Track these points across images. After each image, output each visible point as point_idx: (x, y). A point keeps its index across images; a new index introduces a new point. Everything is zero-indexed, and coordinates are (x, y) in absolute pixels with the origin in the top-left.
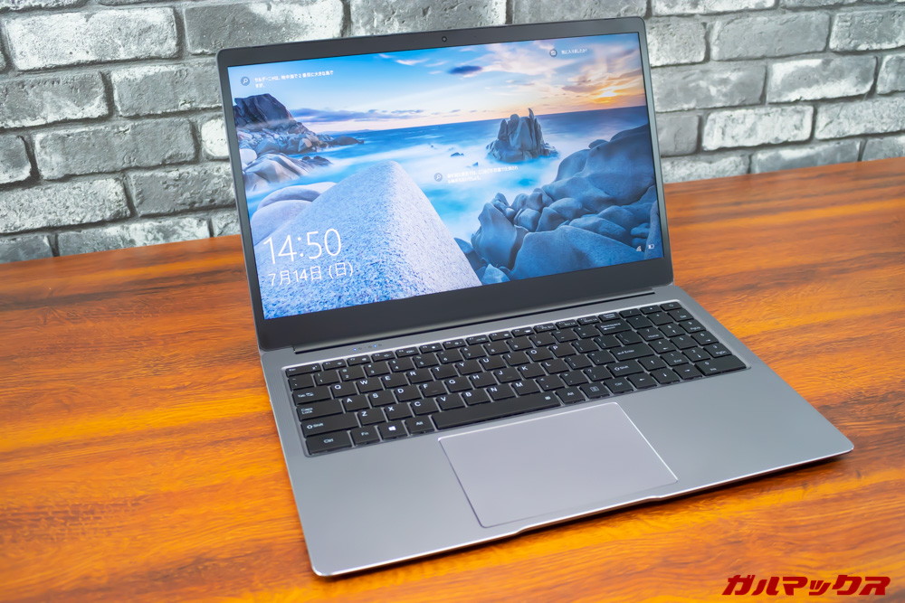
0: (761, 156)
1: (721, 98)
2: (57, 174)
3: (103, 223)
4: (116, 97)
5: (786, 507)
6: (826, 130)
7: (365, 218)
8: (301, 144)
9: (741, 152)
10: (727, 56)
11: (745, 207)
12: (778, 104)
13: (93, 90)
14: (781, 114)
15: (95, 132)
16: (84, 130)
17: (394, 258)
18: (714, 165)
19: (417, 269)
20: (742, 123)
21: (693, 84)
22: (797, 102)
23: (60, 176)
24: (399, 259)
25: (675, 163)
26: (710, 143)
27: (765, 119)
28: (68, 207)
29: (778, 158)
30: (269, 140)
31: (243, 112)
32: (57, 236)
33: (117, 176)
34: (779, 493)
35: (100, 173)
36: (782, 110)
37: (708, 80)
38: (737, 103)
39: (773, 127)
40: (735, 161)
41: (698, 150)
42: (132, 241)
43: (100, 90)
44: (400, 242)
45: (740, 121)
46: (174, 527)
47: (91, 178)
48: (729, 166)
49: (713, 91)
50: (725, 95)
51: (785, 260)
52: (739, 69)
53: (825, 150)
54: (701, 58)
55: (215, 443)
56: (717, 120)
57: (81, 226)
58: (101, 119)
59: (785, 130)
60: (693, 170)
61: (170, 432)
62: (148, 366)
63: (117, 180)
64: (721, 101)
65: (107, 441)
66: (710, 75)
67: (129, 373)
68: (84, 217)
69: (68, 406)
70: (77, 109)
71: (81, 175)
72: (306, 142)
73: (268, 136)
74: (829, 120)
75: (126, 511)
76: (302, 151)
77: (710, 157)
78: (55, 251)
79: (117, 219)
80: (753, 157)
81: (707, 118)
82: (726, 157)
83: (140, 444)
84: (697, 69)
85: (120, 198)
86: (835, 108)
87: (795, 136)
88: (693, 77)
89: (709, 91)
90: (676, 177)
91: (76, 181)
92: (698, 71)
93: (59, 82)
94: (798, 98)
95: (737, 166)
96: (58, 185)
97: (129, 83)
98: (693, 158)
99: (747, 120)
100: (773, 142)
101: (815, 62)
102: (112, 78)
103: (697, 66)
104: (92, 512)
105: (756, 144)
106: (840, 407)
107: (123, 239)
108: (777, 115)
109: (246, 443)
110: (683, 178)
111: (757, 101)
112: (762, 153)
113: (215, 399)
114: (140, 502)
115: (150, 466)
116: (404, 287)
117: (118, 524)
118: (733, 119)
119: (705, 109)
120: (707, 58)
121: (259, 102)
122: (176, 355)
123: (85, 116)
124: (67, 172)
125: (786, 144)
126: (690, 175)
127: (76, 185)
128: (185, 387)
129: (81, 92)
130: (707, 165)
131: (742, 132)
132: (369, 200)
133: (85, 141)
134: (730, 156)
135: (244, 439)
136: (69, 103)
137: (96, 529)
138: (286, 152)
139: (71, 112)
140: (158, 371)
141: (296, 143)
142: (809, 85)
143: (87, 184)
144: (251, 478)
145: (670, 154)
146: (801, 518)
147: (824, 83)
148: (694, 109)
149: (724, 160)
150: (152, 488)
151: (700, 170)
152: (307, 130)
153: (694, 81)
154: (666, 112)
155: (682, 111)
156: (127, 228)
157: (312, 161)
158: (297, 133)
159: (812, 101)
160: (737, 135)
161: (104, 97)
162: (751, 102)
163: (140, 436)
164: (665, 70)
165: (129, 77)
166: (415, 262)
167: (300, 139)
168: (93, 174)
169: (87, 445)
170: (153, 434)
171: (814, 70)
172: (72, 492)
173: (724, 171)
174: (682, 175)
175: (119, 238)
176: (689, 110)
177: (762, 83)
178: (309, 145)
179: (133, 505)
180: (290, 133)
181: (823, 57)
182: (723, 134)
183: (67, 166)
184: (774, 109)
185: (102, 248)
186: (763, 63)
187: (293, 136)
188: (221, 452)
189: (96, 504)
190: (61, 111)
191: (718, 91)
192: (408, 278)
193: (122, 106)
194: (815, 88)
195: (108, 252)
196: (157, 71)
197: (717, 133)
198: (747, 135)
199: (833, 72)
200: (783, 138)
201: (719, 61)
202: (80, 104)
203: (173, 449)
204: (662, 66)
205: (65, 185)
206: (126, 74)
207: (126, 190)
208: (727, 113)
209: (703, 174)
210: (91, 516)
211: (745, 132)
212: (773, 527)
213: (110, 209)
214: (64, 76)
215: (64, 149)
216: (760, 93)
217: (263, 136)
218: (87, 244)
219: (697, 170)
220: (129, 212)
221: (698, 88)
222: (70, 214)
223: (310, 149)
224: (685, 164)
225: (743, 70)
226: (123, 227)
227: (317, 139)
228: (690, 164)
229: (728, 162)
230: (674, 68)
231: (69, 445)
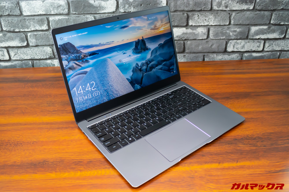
0: (246, 55)
1: (233, 36)
2: (34, 45)
3: (46, 59)
4: (50, 24)
5: (211, 169)
6: (268, 48)
7: (101, 77)
8: (80, 57)
9: (239, 53)
10: (236, 24)
11: (236, 71)
12: (252, 39)
13: (44, 22)
14: (253, 42)
15: (44, 34)
16: (41, 33)
17: (111, 87)
18: (230, 56)
19: (117, 89)
20: (240, 44)
21: (225, 31)
22: (259, 39)
23: (35, 45)
24: (112, 87)
25: (218, 55)
26: (229, 49)
27: (248, 43)
28: (37, 54)
29: (251, 55)
30: (71, 57)
31: (62, 49)
32: (33, 62)
33: (50, 46)
34: (211, 164)
35: (46, 45)
36: (254, 41)
37: (229, 30)
38: (239, 38)
39: (250, 46)
40: (237, 55)
41: (225, 51)
42: (54, 65)
43: (46, 22)
44: (112, 82)
45: (239, 44)
46: (41, 151)
47: (43, 46)
48: (235, 57)
49: (231, 34)
50: (235, 35)
51: (242, 90)
52: (240, 28)
53: (267, 54)
54: (228, 24)
55: (58, 128)
56: (232, 43)
57: (40, 59)
58: (46, 30)
59: (254, 47)
60: (223, 57)
61: (47, 123)
62: (48, 103)
63: (50, 47)
64: (233, 37)
65: (31, 124)
66: (231, 29)
67: (42, 105)
68: (41, 57)
69: (24, 113)
70: (40, 27)
71: (40, 45)
72: (82, 56)
73: (70, 56)
74: (269, 45)
75: (30, 145)
76: (81, 59)
77: (229, 54)
78: (33, 66)
79: (50, 58)
80: (243, 55)
81: (229, 42)
82: (234, 54)
83: (39, 126)
84: (226, 27)
85: (51, 53)
86: (272, 42)
87: (257, 49)
88: (225, 29)
89: (230, 34)
90: (218, 59)
91: (39, 47)
92: (226, 28)
93: (35, 19)
94: (259, 38)
95: (238, 57)
96: (34, 48)
97: (54, 21)
98: (223, 53)
99: (242, 43)
100: (250, 51)
101: (265, 27)
102: (50, 19)
103: (226, 26)
104: (21, 144)
105: (244, 51)
106: (240, 140)
107: (52, 64)
108: (252, 42)
109: (67, 129)
110: (220, 59)
111: (246, 38)
112: (246, 54)
113: (62, 115)
114: (34, 143)
115: (40, 133)
116: (114, 95)
117: (27, 148)
118: (237, 43)
119: (228, 39)
120: (230, 24)
121: (66, 45)
122: (56, 101)
123: (42, 29)
124: (37, 44)
125: (254, 52)
126: (222, 58)
127: (39, 48)
128: (55, 111)
129: (41, 22)
130: (228, 56)
131: (240, 47)
132: (102, 71)
133: (42, 36)
134: (236, 54)
135: (66, 128)
136: (37, 25)
137: (21, 149)
138: (76, 60)
139: (38, 28)
140: (50, 105)
141: (79, 57)
142: (263, 34)
143: (42, 48)
144: (65, 140)
145: (216, 52)
146: (214, 173)
147: (268, 34)
148: (225, 39)
149: (233, 55)
150: (39, 139)
151: (225, 57)
152: (82, 52)
153: (225, 30)
154: (215, 39)
155: (221, 39)
156: (53, 61)
157: (85, 62)
158: (79, 53)
159: (264, 39)
160: (238, 48)
161: (47, 24)
162: (243, 38)
163: (40, 124)
164: (216, 27)
165: (54, 19)
166: (116, 87)
167: (80, 55)
168: (44, 45)
169: (25, 124)
170: (43, 123)
171: (265, 29)
172: (18, 138)
173: (233, 58)
174: (220, 58)
175: (50, 64)
176: (223, 39)
177: (247, 33)
178: (83, 57)
179: (32, 143)
180: (77, 54)
181: (268, 26)
182: (234, 47)
183: (37, 43)
184: (251, 41)
185: (46, 66)
186: (248, 26)
187: (78, 55)
188: (59, 131)
189: (23, 142)
190: (35, 27)
191: (233, 34)
192: (115, 92)
193: (52, 27)
194: (265, 35)
195: (47, 68)
196: (62, 18)
197: (232, 47)
198: (241, 48)
199: (272, 30)
200: (253, 49)
201: (233, 25)
202: (40, 26)
203: (47, 129)
204: (215, 25)
205: (36, 48)
206: (53, 18)
207: (53, 51)
208: (235, 41)
209: (226, 58)
210: (21, 145)
211: (241, 47)
212: (205, 174)
213: (48, 55)
214: (36, 18)
215: (36, 38)
216: (247, 35)
217: (69, 56)
218: (42, 65)
219: (224, 57)
220: (53, 57)
221: (226, 33)
222: (37, 56)
223: (83, 58)
224: (221, 55)
225: (241, 28)
226: (52, 61)
227: (85, 54)
228: (222, 55)
229: (235, 56)
230: (219, 26)
231: (21, 124)
